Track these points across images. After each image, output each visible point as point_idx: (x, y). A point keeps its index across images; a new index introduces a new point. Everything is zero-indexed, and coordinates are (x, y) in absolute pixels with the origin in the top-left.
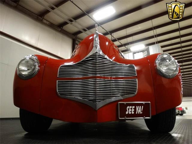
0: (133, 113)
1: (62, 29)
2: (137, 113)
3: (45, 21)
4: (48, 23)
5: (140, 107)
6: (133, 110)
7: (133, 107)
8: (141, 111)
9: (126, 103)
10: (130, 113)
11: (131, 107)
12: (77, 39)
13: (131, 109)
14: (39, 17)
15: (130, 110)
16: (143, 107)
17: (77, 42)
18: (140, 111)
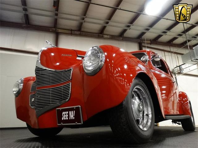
0: (67, 118)
1: (123, 37)
2: (70, 119)
3: (106, 36)
4: (108, 36)
5: (72, 111)
6: (67, 116)
7: (67, 112)
8: (74, 116)
9: (62, 109)
10: (65, 119)
11: (65, 113)
12: (142, 41)
13: (66, 114)
14: (100, 35)
15: (65, 116)
16: (74, 111)
17: (143, 44)
18: (72, 116)
